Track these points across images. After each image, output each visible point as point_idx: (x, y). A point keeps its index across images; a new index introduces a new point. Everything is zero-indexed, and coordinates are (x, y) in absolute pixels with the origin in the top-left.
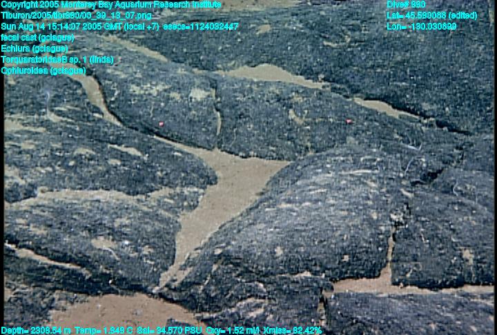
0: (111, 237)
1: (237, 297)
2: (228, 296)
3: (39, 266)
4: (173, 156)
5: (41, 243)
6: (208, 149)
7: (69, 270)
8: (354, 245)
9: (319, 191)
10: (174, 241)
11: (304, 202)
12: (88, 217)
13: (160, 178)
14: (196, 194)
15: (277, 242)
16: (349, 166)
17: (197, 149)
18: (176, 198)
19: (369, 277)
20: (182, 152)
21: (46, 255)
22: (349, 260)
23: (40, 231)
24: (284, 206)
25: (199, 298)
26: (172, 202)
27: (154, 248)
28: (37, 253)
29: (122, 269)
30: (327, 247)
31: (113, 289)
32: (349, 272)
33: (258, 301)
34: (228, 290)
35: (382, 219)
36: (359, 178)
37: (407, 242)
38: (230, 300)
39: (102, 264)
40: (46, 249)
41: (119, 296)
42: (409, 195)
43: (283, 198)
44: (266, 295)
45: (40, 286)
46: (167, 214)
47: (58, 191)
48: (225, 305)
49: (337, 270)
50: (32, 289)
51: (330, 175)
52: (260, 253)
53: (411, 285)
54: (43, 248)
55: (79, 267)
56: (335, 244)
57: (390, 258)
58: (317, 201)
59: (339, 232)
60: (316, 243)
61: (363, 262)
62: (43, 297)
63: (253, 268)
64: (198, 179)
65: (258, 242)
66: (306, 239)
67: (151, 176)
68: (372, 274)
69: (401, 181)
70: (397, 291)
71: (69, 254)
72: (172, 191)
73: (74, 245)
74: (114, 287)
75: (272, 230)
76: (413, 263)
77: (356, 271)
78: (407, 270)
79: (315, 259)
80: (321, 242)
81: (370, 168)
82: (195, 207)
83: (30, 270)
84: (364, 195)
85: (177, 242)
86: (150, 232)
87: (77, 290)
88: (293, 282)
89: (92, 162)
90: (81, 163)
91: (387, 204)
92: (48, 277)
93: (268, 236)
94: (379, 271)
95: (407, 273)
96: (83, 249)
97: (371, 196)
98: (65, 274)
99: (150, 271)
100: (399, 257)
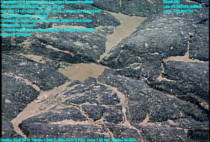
0: (81, 42)
1: (130, 62)
2: (127, 62)
3: (55, 51)
4: (104, 14)
5: (55, 43)
6: (117, 13)
7: (66, 53)
8: (175, 43)
9: (161, 24)
10: (105, 44)
11: (156, 27)
12: (73, 35)
13: (99, 22)
14: (113, 29)
15: (145, 41)
16: (172, 16)
17: (112, 13)
18: (105, 29)
19: (180, 55)
20: (107, 13)
21: (57, 48)
22: (173, 49)
23: (55, 39)
24: (148, 29)
25: (115, 63)
26: (103, 31)
27: (98, 46)
28: (54, 47)
29: (86, 53)
30: (164, 44)
31: (82, 61)
32: (173, 53)
33: (138, 64)
34: (127, 60)
35: (185, 34)
36: (176, 20)
37: (195, 42)
38: (127, 63)
39: (78, 51)
40: (57, 45)
41: (85, 64)
42: (196, 26)
43: (147, 26)
44: (141, 61)
45: (55, 60)
46: (102, 35)
47: (60, 25)
48: (126, 65)
49: (168, 52)
50: (52, 61)
51: (165, 19)
52: (139, 45)
53: (197, 59)
54: (56, 44)
55: (70, 52)
56: (168, 42)
57: (188, 48)
58: (160, 27)
59: (169, 38)
60: (160, 42)
61: (178, 50)
62: (56, 63)
63: (136, 51)
64: (113, 23)
65: (138, 41)
66: (156, 41)
67: (95, 21)
68: (181, 54)
69: (192, 22)
70: (191, 60)
71: (66, 47)
72: (103, 27)
73: (68, 44)
74: (83, 60)
75: (144, 37)
76: (197, 51)
77: (175, 53)
78: (195, 53)
79: (160, 48)
80: (162, 41)
81: (180, 17)
82: (112, 33)
83: (51, 53)
84: (178, 26)
85: (106, 45)
86: (96, 41)
87: (69, 61)
88: (152, 55)
89: (73, 15)
90: (69, 15)
91: (187, 29)
92: (58, 56)
93: (142, 39)
94: (184, 53)
95: (195, 54)
96: (71, 45)
97: (181, 26)
98: (64, 55)
99: (97, 54)
100: (192, 48)
